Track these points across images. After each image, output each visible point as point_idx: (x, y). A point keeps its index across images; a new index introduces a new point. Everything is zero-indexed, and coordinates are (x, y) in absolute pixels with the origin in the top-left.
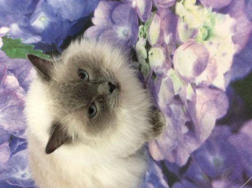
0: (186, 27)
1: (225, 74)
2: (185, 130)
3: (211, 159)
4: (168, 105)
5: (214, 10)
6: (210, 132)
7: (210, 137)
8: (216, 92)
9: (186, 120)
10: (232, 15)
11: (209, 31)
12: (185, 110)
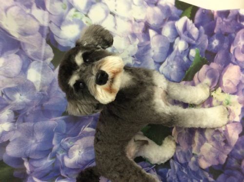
0: (217, 101)
1: (239, 116)
2: (223, 144)
3: (239, 152)
4: (212, 136)
5: (230, 94)
6: (236, 141)
7: (237, 143)
8: (236, 123)
9: (223, 140)
10: (238, 95)
11: (228, 101)
12: (222, 135)
